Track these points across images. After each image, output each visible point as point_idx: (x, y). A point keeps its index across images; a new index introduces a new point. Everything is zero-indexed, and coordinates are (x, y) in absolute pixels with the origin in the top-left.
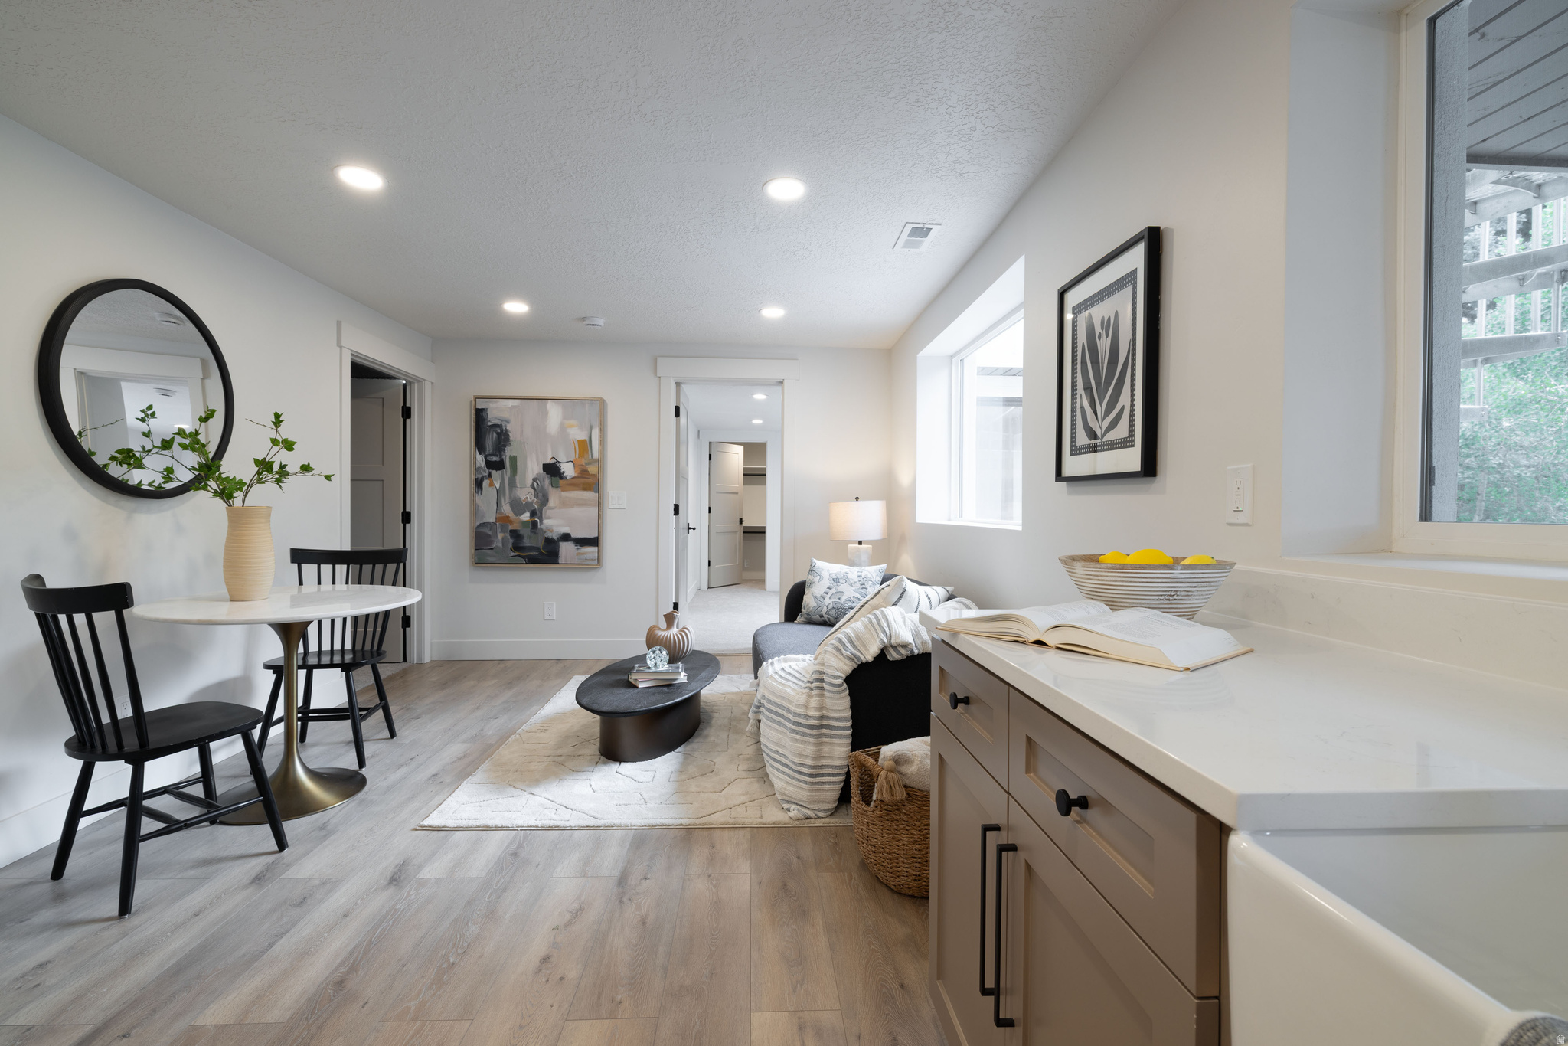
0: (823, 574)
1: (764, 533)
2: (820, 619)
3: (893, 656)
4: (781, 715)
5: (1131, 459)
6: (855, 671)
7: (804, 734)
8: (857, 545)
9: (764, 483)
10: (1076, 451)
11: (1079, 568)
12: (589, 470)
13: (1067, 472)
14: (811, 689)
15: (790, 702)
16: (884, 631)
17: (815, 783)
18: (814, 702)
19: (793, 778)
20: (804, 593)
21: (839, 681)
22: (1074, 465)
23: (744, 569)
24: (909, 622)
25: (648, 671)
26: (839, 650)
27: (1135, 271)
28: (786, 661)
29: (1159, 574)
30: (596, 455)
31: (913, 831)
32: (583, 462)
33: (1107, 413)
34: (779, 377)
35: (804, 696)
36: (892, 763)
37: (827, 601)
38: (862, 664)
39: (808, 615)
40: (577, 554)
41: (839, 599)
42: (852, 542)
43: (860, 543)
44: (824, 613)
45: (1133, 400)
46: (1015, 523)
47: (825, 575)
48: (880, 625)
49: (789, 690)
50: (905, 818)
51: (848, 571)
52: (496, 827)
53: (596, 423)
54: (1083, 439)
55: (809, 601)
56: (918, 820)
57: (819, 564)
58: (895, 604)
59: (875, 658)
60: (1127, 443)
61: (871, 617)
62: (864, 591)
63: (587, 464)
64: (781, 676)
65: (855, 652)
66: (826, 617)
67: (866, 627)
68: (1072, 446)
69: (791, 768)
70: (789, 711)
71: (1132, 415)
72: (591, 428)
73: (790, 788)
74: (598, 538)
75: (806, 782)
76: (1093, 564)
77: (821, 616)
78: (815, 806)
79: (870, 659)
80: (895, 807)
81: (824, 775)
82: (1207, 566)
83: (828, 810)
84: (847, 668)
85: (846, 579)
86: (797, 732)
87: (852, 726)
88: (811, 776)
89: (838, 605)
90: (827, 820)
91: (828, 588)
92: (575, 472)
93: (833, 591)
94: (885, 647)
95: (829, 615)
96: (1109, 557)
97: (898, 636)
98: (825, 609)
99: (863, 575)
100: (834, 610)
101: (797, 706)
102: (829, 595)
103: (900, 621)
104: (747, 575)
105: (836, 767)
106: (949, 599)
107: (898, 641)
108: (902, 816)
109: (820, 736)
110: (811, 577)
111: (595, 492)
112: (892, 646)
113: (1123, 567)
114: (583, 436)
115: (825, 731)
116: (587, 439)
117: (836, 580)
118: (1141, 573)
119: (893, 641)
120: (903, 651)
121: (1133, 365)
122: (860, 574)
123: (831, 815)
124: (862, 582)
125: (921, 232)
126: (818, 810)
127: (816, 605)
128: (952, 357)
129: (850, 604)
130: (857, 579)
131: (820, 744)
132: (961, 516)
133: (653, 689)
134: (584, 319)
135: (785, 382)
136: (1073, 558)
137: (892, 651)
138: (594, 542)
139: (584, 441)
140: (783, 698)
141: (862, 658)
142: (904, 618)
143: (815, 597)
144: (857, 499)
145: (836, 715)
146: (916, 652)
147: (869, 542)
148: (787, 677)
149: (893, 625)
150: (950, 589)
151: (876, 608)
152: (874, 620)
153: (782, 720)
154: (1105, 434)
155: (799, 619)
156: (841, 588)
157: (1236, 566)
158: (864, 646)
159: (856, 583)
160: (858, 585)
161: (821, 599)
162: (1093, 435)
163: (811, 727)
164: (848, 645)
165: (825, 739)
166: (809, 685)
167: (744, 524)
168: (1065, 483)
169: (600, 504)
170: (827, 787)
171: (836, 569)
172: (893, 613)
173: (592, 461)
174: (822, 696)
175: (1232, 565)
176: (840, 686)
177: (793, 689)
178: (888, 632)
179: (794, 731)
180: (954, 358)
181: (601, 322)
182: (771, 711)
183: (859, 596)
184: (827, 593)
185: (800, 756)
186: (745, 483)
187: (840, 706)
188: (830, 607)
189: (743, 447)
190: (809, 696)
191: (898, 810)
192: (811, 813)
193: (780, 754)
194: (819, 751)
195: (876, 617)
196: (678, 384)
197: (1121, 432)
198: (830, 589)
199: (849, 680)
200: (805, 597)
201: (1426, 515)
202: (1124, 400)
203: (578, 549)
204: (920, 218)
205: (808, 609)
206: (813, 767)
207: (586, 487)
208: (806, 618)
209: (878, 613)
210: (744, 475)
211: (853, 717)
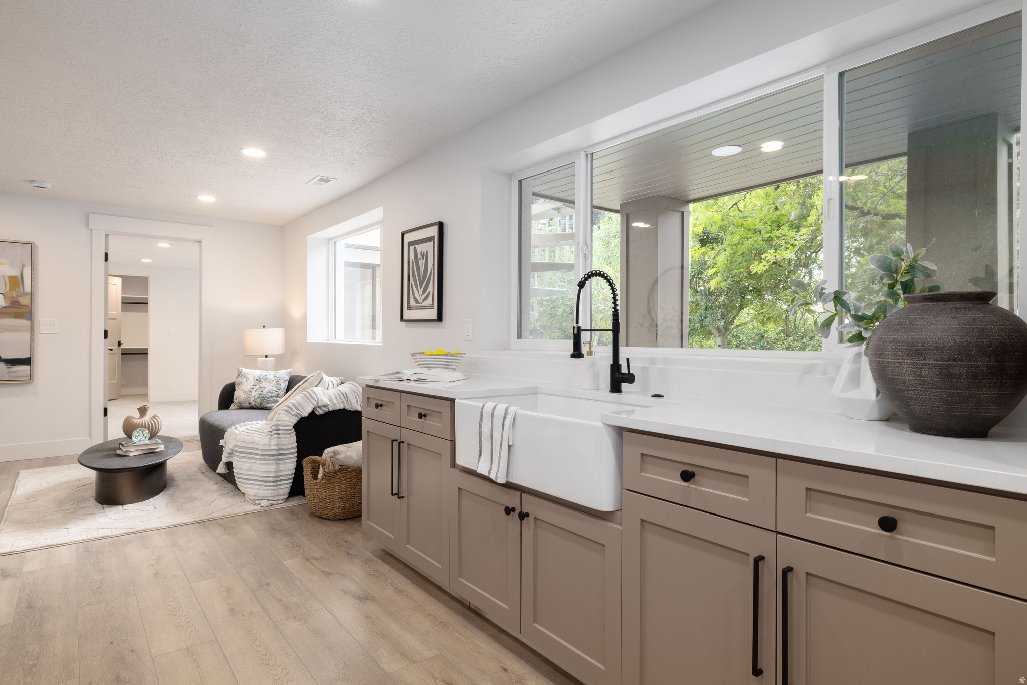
0: (248, 376)
1: (147, 353)
2: (249, 406)
3: (320, 412)
4: (250, 453)
5: (433, 314)
6: (298, 422)
7: (269, 460)
8: (265, 358)
9: (147, 311)
10: (409, 308)
11: (418, 356)
12: (20, 301)
13: (405, 318)
14: (272, 436)
15: (258, 444)
16: (314, 399)
17: (276, 486)
18: (274, 442)
19: (262, 486)
20: (235, 390)
21: (291, 427)
22: (408, 315)
23: (123, 386)
24: (326, 394)
25: (133, 445)
26: (289, 412)
27: (434, 237)
28: (245, 426)
29: (443, 357)
30: (27, 289)
31: (342, 486)
32: (14, 294)
33: (423, 293)
34: (199, 238)
35: (268, 439)
36: (333, 454)
37: (254, 393)
38: (302, 417)
39: (240, 403)
40: (8, 372)
41: (262, 391)
42: (261, 356)
43: (266, 356)
44: (252, 401)
45: (433, 290)
46: (378, 342)
47: (251, 377)
48: (311, 396)
49: (256, 438)
50: (338, 481)
51: (266, 373)
52: (57, 545)
53: (27, 262)
54: (413, 303)
55: (239, 395)
56: (344, 480)
57: (245, 370)
58: (317, 386)
59: (309, 414)
60: (431, 307)
61: (306, 393)
62: (279, 386)
63: (18, 296)
64: (247, 433)
65: (298, 412)
66: (253, 404)
67: (303, 398)
68: (408, 306)
69: (260, 481)
70: (257, 449)
71: (433, 296)
72: (23, 266)
73: (260, 492)
74: (30, 358)
75: (271, 486)
76: (423, 355)
77: (250, 403)
78: (276, 498)
79: (307, 415)
80: (333, 477)
81: (281, 481)
82: (457, 354)
83: (283, 499)
84: (295, 420)
85: (266, 379)
86: (264, 460)
87: (297, 452)
88: (274, 482)
89: (262, 395)
90: (283, 505)
91: (254, 385)
92: (6, 303)
93: (257, 387)
94: (315, 408)
95: (256, 402)
96: (427, 352)
97: (322, 401)
98: (252, 399)
99: (277, 375)
100: (259, 399)
101: (264, 445)
102: (255, 390)
103: (322, 394)
104: (125, 391)
105: (288, 475)
106: (342, 383)
107: (322, 404)
108: (336, 480)
109: (279, 460)
110: (239, 379)
111: (28, 320)
112: (319, 407)
113: (432, 355)
114: (15, 273)
115: (280, 457)
116: (19, 275)
117: (259, 380)
118: (438, 357)
119: (320, 404)
120: (325, 409)
121: (434, 275)
122: (275, 375)
123: (285, 502)
124: (277, 380)
125: (326, 180)
126: (278, 500)
127: (245, 396)
128: (329, 239)
129: (270, 394)
130: (273, 379)
131: (278, 464)
132: (335, 338)
133: (143, 456)
134: (32, 181)
135: (203, 242)
136: (414, 353)
137: (319, 409)
138: (27, 361)
139: (15, 277)
140: (253, 443)
141: (303, 414)
142: (324, 392)
143: (245, 392)
144: (264, 327)
145: (288, 447)
146: (331, 409)
147: (272, 356)
148: (252, 432)
149: (319, 396)
150: (342, 378)
151: (307, 388)
152: (307, 394)
153: (252, 456)
154: (422, 302)
155: (232, 406)
156: (262, 385)
157: (466, 355)
158: (303, 408)
159: (273, 381)
160: (275, 382)
161: (249, 393)
162: (416, 301)
163: (273, 455)
164: (294, 408)
165: (281, 462)
166: (269, 433)
167: (122, 347)
168: (404, 322)
169: (32, 330)
170: (283, 487)
171: (258, 373)
172: (318, 390)
173: (24, 294)
174: (278, 438)
175: (465, 354)
176: (291, 430)
177: (259, 437)
178: (316, 399)
179: (261, 460)
180: (331, 241)
181: (48, 185)
182: (240, 452)
183: (276, 389)
184: (253, 389)
185: (267, 472)
186: (123, 310)
187: (291, 441)
188: (256, 397)
189: (121, 279)
190: (271, 439)
191: (334, 478)
192: (274, 503)
193: (251, 475)
194: (278, 468)
195: (308, 392)
196: (107, 236)
197: (428, 302)
198: (255, 386)
199: (295, 427)
200: (235, 392)
201: (519, 336)
202: (430, 289)
203: (8, 368)
204: (327, 174)
205: (239, 400)
206: (275, 477)
207: (17, 316)
208: (238, 406)
209: (309, 390)
210: (122, 303)
211: (298, 447)
